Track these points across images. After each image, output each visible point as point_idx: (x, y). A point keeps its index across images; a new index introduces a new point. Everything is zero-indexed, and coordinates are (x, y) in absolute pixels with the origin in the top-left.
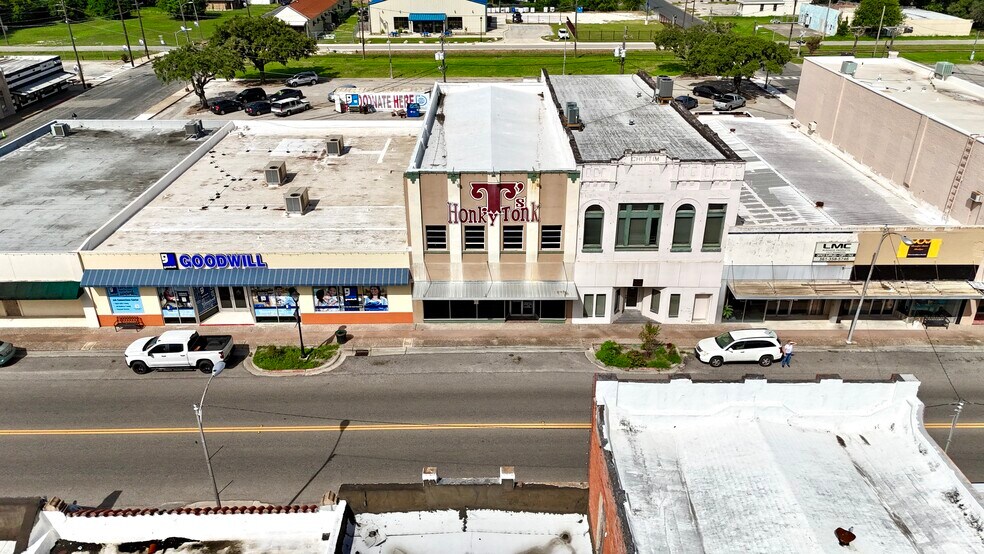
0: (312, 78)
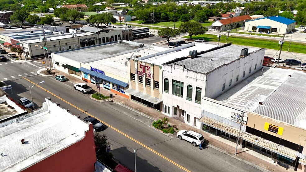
0: (202, 40)
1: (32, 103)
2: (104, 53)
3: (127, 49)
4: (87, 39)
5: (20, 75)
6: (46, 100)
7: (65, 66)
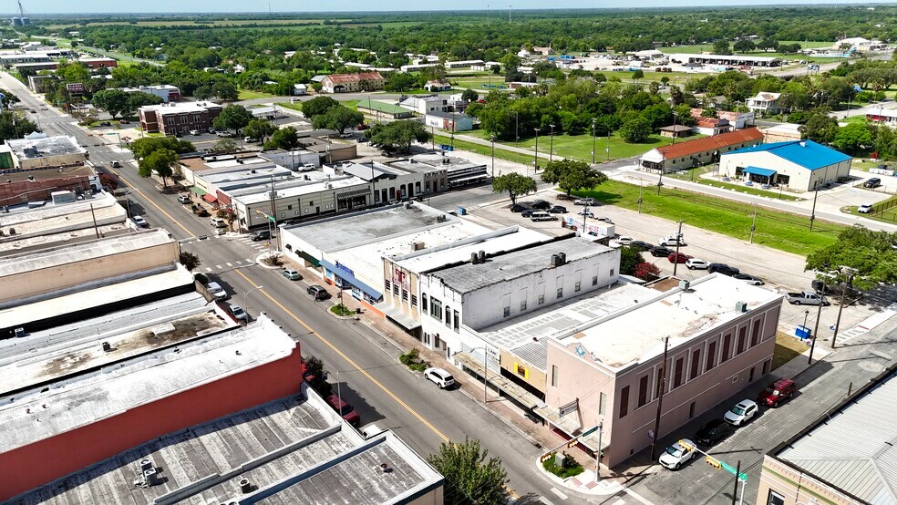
1: (245, 314)
2: (369, 231)
3: (413, 225)
4: (351, 193)
5: (229, 264)
6: (262, 314)
7: (301, 254)
